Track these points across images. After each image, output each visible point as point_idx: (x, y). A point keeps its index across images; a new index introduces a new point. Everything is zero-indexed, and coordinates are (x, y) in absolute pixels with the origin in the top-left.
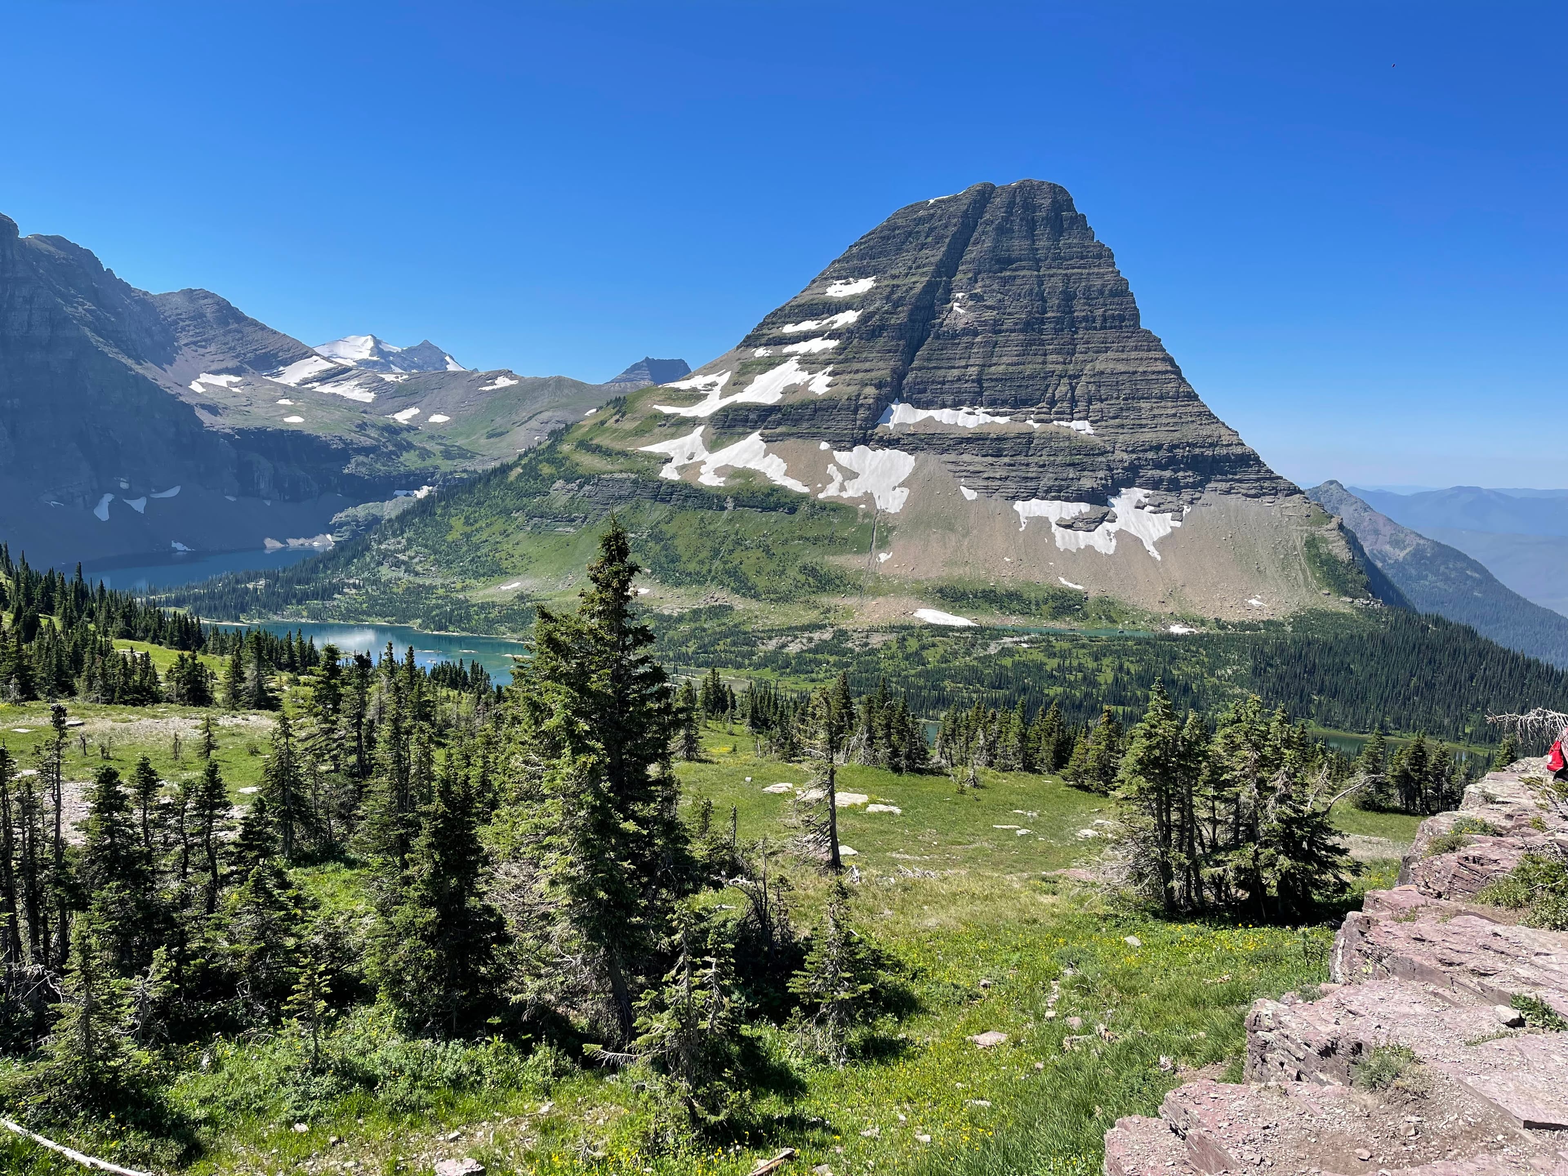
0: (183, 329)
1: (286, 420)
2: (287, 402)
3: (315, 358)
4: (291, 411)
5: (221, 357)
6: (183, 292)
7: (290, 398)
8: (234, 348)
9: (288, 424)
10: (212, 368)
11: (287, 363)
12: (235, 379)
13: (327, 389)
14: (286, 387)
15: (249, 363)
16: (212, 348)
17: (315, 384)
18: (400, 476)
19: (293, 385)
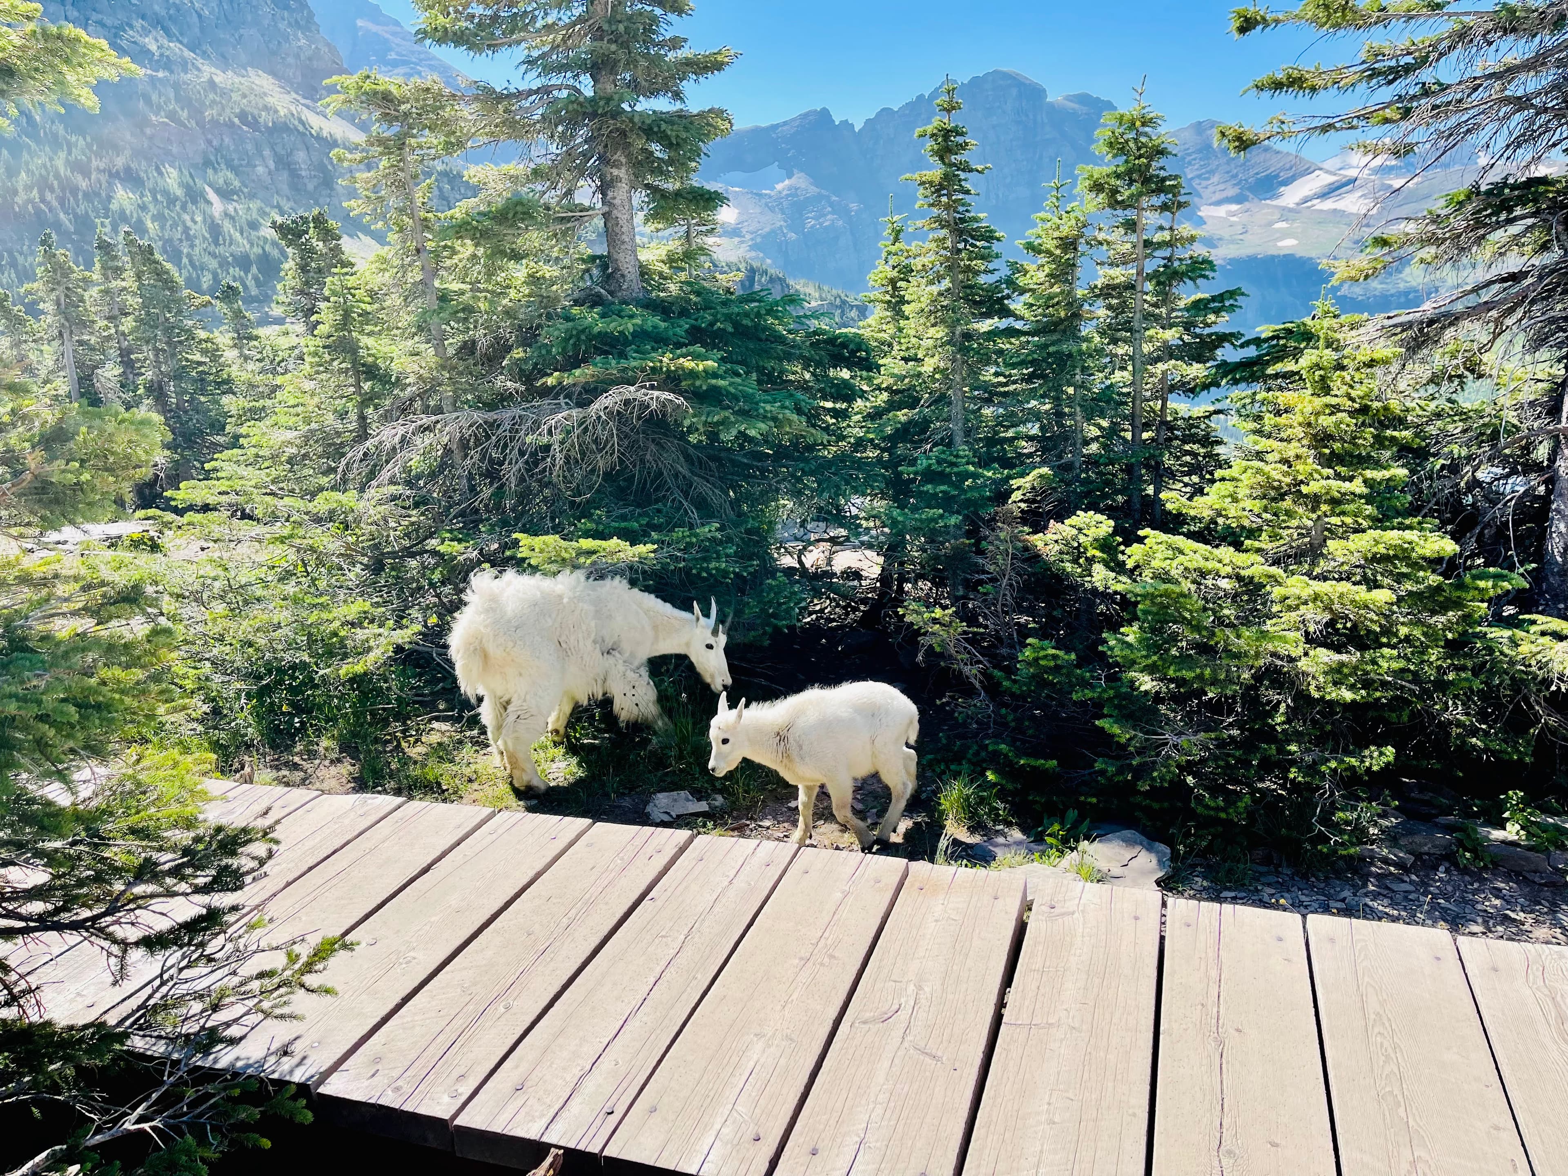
0: (1190, 163)
1: (1280, 244)
2: (1283, 225)
3: (1317, 172)
4: (1285, 235)
5: (1222, 187)
6: (1192, 126)
7: (1286, 220)
8: (1236, 176)
9: (1281, 248)
10: (1214, 199)
11: (1286, 183)
12: (1234, 207)
13: (1328, 205)
14: (1284, 208)
15: (1250, 189)
16: (1215, 179)
17: (1315, 202)
18: (1400, 294)
19: (1291, 206)
